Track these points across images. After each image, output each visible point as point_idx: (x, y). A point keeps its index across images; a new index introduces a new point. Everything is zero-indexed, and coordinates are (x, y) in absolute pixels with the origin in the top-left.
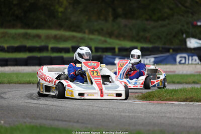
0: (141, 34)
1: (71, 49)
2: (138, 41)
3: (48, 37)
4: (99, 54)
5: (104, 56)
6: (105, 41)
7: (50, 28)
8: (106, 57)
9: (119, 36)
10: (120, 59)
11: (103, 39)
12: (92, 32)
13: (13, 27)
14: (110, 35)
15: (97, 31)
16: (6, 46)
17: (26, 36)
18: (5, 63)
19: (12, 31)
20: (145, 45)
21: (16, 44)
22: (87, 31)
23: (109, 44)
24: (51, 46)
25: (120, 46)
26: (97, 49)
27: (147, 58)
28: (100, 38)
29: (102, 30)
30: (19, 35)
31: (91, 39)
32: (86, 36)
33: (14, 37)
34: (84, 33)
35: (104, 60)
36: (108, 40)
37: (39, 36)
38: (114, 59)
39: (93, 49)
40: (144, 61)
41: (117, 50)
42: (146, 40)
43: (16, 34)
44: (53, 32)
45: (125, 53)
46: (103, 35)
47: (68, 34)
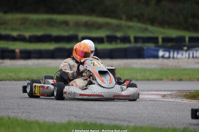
0: (190, 20)
1: (105, 39)
2: (187, 29)
3: (77, 25)
4: (139, 45)
5: (145, 48)
6: (146, 30)
7: (79, 13)
8: (148, 48)
9: (163, 24)
10: (164, 51)
11: (143, 26)
12: (130, 18)
13: (36, 11)
14: (152, 21)
15: (136, 16)
16: (27, 34)
17: (51, 23)
18: (27, 55)
19: (34, 17)
20: (195, 35)
21: (40, 33)
22: (124, 17)
23: (151, 32)
24: (81, 35)
25: (164, 36)
26: (137, 39)
27: (197, 51)
28: (139, 25)
29: (143, 15)
30: (43, 21)
31: (130, 27)
32: (123, 23)
33: (37, 24)
34: (121, 19)
35: (146, 53)
36: (150, 27)
37: (66, 23)
38: (158, 51)
39: (132, 38)
40: (193, 54)
41: (160, 40)
42: (195, 28)
43: (38, 20)
44: (84, 18)
45: (170, 44)
46: (144, 22)
47: (101, 20)
